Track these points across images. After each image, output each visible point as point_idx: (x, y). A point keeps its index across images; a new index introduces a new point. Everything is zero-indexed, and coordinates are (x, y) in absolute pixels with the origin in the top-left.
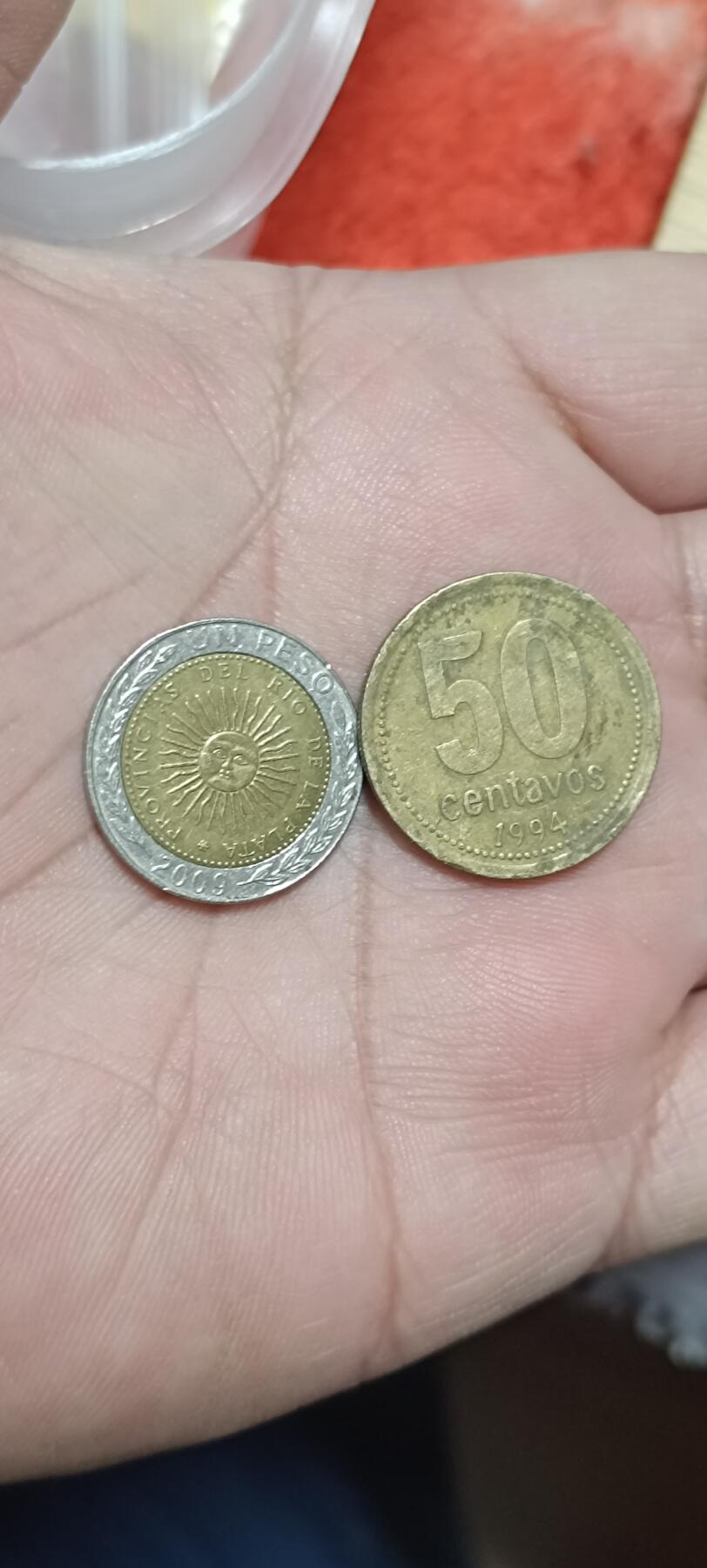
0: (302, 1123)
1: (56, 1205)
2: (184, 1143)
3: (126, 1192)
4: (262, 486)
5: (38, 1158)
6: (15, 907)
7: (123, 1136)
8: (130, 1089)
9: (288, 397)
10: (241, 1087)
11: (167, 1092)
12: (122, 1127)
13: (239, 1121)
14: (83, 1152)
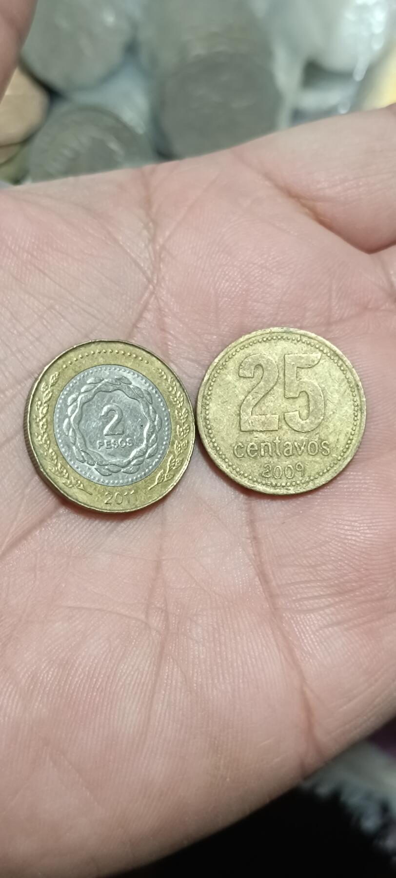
0: (236, 626)
1: (103, 694)
3: (143, 681)
5: (87, 668)
6: (50, 529)
7: (135, 649)
9: (151, 224)
10: (197, 611)
11: (156, 621)
13: (199, 630)
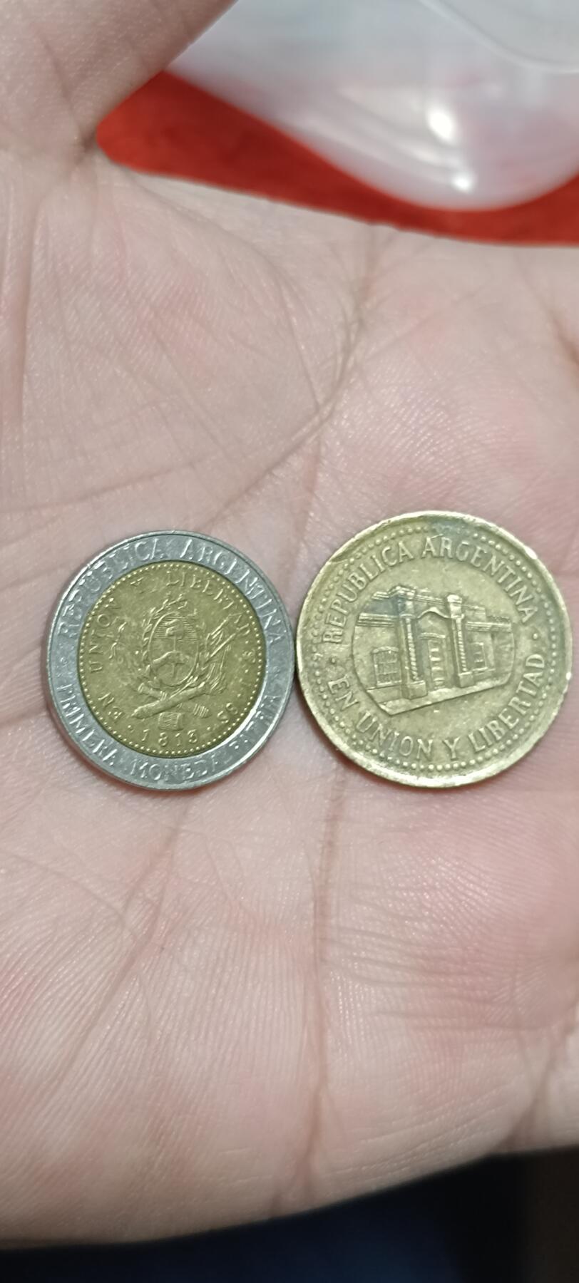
2: (143, 965)
4: (320, 399)
8: (103, 908)
12: (90, 940)
14: (50, 958)
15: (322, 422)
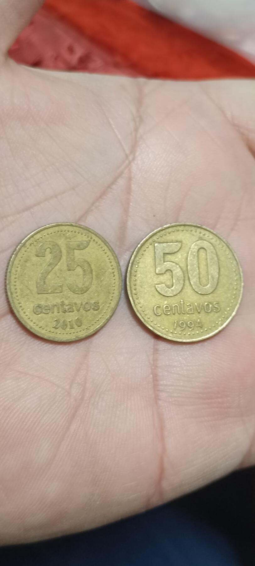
2: (81, 412)
4: (128, 152)
8: (60, 389)
12: (56, 404)
14: (40, 414)
15: (130, 163)
